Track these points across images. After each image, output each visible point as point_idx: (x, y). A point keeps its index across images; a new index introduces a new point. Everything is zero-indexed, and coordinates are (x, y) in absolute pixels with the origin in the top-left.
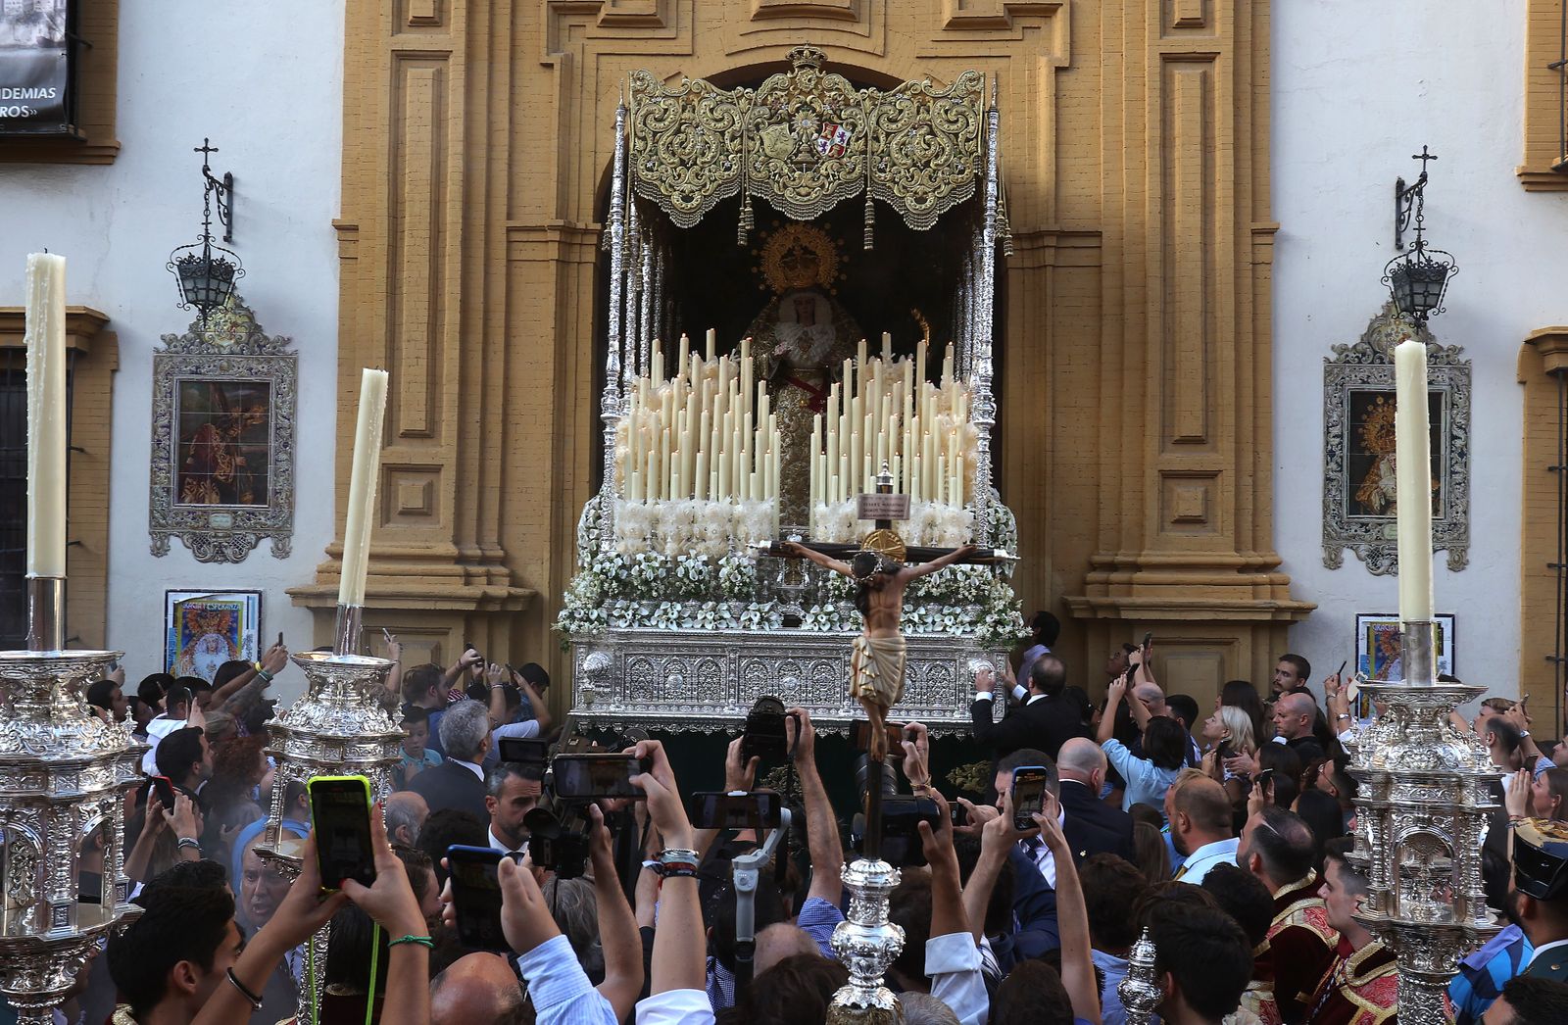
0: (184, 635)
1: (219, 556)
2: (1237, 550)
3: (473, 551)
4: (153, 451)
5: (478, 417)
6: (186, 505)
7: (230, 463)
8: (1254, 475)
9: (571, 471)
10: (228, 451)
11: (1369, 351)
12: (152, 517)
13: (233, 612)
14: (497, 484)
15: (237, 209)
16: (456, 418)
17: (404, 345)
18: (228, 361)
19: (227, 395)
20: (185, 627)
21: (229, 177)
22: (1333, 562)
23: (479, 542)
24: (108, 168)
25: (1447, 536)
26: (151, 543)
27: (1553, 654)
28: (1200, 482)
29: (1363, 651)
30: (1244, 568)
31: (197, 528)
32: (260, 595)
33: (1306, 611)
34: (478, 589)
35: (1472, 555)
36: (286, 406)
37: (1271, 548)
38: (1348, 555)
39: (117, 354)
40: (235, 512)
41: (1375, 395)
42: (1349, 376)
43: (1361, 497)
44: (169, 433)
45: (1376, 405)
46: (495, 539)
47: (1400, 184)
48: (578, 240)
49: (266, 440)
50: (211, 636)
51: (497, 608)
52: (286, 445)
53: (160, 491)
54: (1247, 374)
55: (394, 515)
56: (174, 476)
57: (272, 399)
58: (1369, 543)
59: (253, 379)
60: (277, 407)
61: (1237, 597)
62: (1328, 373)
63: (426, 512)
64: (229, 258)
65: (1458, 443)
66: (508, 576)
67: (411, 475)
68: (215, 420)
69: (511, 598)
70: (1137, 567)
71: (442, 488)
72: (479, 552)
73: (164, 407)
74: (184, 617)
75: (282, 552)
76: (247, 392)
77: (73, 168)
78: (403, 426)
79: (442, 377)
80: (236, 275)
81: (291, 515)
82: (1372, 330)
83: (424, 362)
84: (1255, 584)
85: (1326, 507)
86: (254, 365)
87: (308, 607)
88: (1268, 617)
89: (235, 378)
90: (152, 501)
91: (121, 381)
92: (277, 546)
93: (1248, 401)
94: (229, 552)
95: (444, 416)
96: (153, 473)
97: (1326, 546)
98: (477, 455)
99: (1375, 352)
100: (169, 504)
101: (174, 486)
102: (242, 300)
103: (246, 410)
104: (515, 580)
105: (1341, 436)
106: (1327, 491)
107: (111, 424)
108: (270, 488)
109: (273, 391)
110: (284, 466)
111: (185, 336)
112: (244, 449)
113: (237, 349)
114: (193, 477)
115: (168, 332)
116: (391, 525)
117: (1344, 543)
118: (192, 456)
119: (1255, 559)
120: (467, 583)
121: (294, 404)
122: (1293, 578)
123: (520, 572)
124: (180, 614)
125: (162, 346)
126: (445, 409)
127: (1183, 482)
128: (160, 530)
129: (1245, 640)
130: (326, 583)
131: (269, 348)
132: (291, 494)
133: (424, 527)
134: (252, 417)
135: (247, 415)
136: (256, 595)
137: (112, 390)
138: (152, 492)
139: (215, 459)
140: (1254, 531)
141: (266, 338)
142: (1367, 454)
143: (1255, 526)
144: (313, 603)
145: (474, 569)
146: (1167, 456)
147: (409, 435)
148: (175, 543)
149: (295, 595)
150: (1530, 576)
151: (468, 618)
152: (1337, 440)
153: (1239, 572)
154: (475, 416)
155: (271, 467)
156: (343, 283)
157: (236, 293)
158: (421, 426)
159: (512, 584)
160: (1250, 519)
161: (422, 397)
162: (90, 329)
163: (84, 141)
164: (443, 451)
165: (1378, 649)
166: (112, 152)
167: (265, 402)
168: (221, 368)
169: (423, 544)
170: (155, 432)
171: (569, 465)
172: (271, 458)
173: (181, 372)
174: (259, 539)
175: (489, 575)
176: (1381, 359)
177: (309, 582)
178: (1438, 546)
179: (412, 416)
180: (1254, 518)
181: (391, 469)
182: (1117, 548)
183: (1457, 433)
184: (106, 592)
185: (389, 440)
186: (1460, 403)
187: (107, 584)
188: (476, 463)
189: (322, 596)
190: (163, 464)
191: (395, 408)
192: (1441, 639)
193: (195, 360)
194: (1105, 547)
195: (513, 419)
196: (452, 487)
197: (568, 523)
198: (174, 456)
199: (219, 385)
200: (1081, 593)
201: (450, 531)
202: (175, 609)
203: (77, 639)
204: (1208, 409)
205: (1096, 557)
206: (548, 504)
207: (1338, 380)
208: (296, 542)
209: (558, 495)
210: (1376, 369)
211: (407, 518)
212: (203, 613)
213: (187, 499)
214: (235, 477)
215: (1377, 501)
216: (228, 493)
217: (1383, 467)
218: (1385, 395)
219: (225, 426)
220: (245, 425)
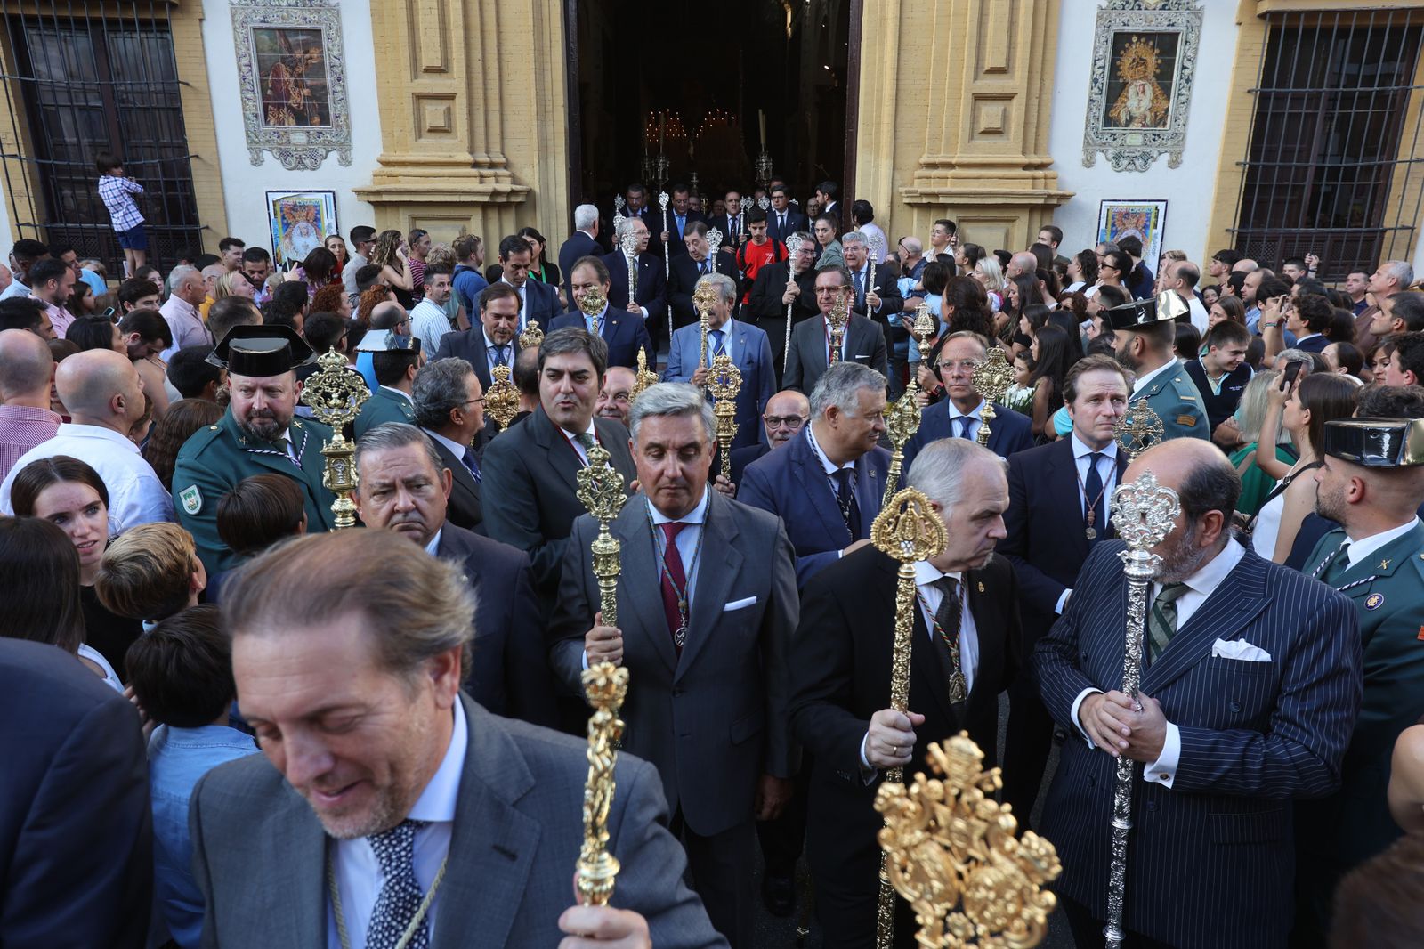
0: (283, 224)
1: (301, 164)
2: (1024, 153)
3: (483, 158)
4: (241, 84)
5: (479, 56)
6: (272, 127)
7: (299, 94)
8: (1040, 98)
9: (550, 97)
10: (297, 84)
11: (1131, 0)
12: (248, 136)
14: (497, 108)
16: (463, 56)
18: (287, 12)
19: (290, 40)
20: (283, 218)
22: (1089, 163)
23: (487, 152)
25: (1169, 143)
26: (250, 156)
27: (1231, 227)
28: (1001, 103)
29: (1103, 226)
30: (1027, 167)
31: (282, 144)
32: (334, 193)
33: (1067, 197)
34: (490, 186)
35: (1186, 157)
36: (336, 48)
37: (1048, 152)
38: (1100, 157)
39: (201, 6)
40: (308, 132)
41: (1131, 34)
42: (1115, 20)
43: (1113, 114)
44: (251, 71)
45: (1131, 43)
46: (498, 149)
49: (324, 76)
50: (302, 224)
51: (503, 199)
52: (339, 80)
53: (251, 116)
54: (1042, 19)
55: (424, 132)
56: (260, 104)
57: (325, 42)
58: (1115, 148)
59: (308, 26)
60: (329, 49)
61: (1021, 187)
62: (1100, 17)
63: (445, 130)
65: (1186, 72)
66: (510, 176)
67: (434, 102)
68: (283, 60)
69: (513, 192)
70: (951, 166)
71: (457, 111)
72: (487, 160)
73: (244, 50)
74: (282, 211)
75: (346, 162)
76: (305, 37)
78: (425, 63)
79: (449, 24)
81: (349, 133)
83: (435, 12)
84: (1035, 178)
85: (1088, 121)
86: (307, 15)
87: (369, 202)
88: (1041, 201)
89: (294, 26)
90: (246, 124)
91: (207, 28)
92: (341, 156)
93: (1040, 40)
94: (307, 162)
95: (454, 55)
96: (243, 102)
97: (1085, 151)
98: (481, 86)
100: (259, 126)
101: (261, 112)
103: (306, 52)
104: (515, 180)
105: (1104, 67)
106: (1090, 109)
107: (206, 63)
108: (331, 112)
109: (324, 36)
110: (339, 95)
112: (309, 82)
113: (293, 2)
114: (274, 105)
116: (422, 140)
117: (1098, 148)
118: (271, 89)
119: (1036, 160)
120: (481, 182)
121: (341, 47)
122: (1060, 174)
123: (517, 174)
124: (278, 209)
126: (454, 50)
127: (989, 102)
128: (255, 146)
129: (1024, 218)
130: (380, 184)
131: (317, 1)
132: (347, 117)
133: (445, 140)
134: (311, 58)
135: (307, 56)
136: (331, 194)
137: (202, 36)
138: (245, 117)
139: (288, 91)
140: (1036, 140)
142: (1121, 81)
143: (1037, 135)
144: (373, 199)
145: (485, 172)
146: (979, 83)
147: (428, 70)
149: (359, 193)
150: (1223, 171)
151: (485, 207)
152: (1101, 70)
153: (1024, 169)
154: (477, 54)
155: (330, 97)
158: (438, 63)
159: (514, 183)
160: (1034, 130)
161: (437, 40)
164: (455, 82)
165: (1114, 225)
167: (320, 45)
168: (283, 18)
169: (448, 154)
170: (240, 70)
171: (548, 93)
172: (330, 90)
173: (252, 20)
174: (328, 152)
175: (496, 176)
176: (1139, 6)
177: (367, 183)
178: (1162, 150)
179: (430, 57)
180: (1036, 129)
181: (419, 97)
182: (939, 152)
183: (1187, 64)
184: (223, 193)
185: (415, 76)
186: (1192, 40)
187: (222, 187)
188: (481, 92)
189: (378, 193)
190: (250, 95)
191: (418, 50)
192: (1157, 217)
193: (262, 11)
194: (932, 151)
195: (506, 57)
196: (465, 111)
197: (550, 136)
198: (257, 89)
199: (283, 32)
200: (912, 184)
201: (466, 144)
202: (274, 206)
203: (207, 228)
204: (1011, 46)
205: (924, 160)
206: (535, 123)
207: (1106, 23)
208: (355, 154)
209: (542, 115)
210: (1134, 15)
211: (433, 135)
212: (294, 208)
213: (272, 123)
214: (304, 105)
215: (1123, 117)
216: (301, 118)
217: (1131, 90)
218: (1140, 35)
219: (292, 65)
220: (307, 64)
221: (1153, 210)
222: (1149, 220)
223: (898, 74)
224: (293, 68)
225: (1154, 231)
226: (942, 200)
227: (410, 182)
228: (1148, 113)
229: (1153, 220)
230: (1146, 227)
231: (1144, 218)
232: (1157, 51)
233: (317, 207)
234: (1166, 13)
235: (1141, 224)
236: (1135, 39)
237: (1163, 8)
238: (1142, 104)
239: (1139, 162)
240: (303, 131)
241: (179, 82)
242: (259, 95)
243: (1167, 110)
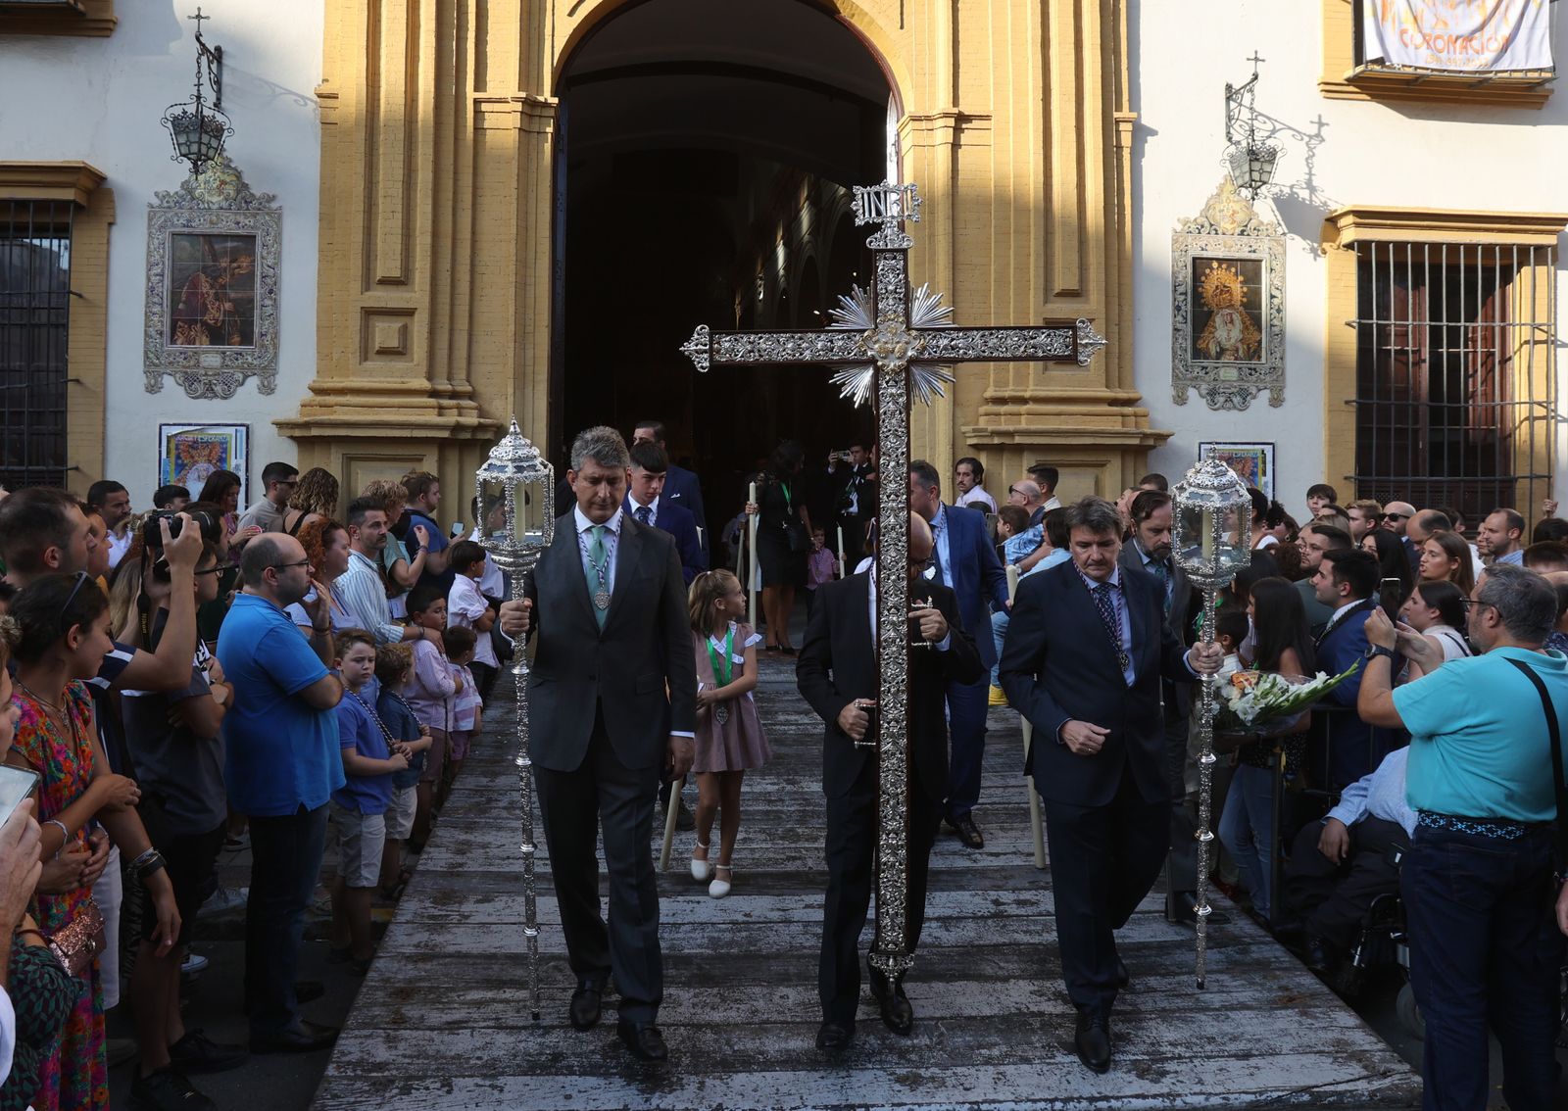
0: (177, 464)
1: (209, 392)
2: (1108, 387)
3: (443, 386)
4: (147, 297)
5: (448, 266)
6: (178, 347)
7: (219, 309)
8: (1120, 323)
10: (217, 297)
11: (1207, 224)
12: (147, 357)
13: (222, 443)
14: (466, 327)
15: (226, 79)
16: (428, 266)
17: (381, 201)
18: (218, 216)
19: (216, 247)
20: (178, 457)
21: (218, 49)
22: (1180, 400)
23: (450, 379)
24: (105, 40)
25: (1268, 378)
26: (145, 381)
27: (1351, 474)
30: (1113, 402)
31: (189, 367)
32: (247, 427)
33: (1162, 438)
34: (451, 418)
35: (1288, 393)
36: (271, 256)
37: (1133, 386)
38: (1192, 393)
39: (113, 208)
40: (224, 353)
42: (1191, 244)
43: (1201, 345)
44: (162, 281)
45: (1212, 269)
46: (463, 376)
47: (1229, 87)
48: (538, 111)
50: (202, 465)
51: (468, 436)
52: (271, 292)
53: (153, 333)
54: (1113, 239)
55: (372, 354)
56: (167, 319)
57: (258, 249)
58: (1208, 383)
59: (240, 232)
60: (263, 258)
61: (1108, 424)
62: (1175, 241)
63: (399, 352)
64: (219, 118)
65: (1276, 301)
67: (386, 318)
69: (481, 427)
70: (1023, 401)
71: (416, 329)
72: (449, 388)
73: (157, 257)
74: (177, 448)
75: (267, 389)
76: (235, 244)
77: (73, 40)
78: (380, 274)
79: (415, 230)
80: (226, 133)
81: (276, 355)
82: (1208, 207)
83: (399, 216)
84: (1123, 416)
85: (1174, 353)
86: (241, 219)
87: (291, 437)
88: (1136, 441)
89: (224, 231)
90: (146, 343)
91: (117, 233)
92: (262, 383)
93: (1114, 262)
94: (218, 389)
95: (417, 265)
96: (147, 317)
97: (1175, 386)
98: (448, 301)
99: (1212, 225)
100: (162, 345)
101: (167, 329)
102: (231, 161)
103: (233, 261)
104: (482, 413)
105: (1185, 294)
106: (1175, 339)
107: (107, 272)
108: (256, 330)
109: (259, 242)
110: (269, 311)
111: (177, 193)
112: (233, 295)
113: (225, 204)
114: (183, 321)
115: (161, 188)
116: (368, 363)
117: (1189, 383)
118: (184, 302)
119: (1122, 395)
120: (440, 415)
121: (278, 255)
122: (1151, 412)
123: (486, 406)
124: (173, 446)
125: (156, 202)
126: (418, 259)
128: (154, 370)
129: (1115, 462)
130: (309, 415)
131: (255, 204)
132: (276, 335)
133: (399, 364)
134: (239, 267)
135: (235, 265)
136: (244, 429)
137: (108, 242)
138: (146, 334)
139: (205, 305)
140: (1120, 371)
141: (252, 195)
142: (1206, 309)
143: (1120, 367)
144: (297, 433)
145: (445, 402)
146: (1050, 306)
147: (385, 282)
148: (168, 381)
149: (280, 426)
150: (1332, 410)
151: (442, 445)
152: (1183, 297)
153: (1110, 405)
154: (446, 264)
155: (257, 312)
156: (324, 147)
157: (225, 154)
158: (397, 273)
159: (480, 417)
160: (1116, 360)
161: (398, 247)
162: (89, 184)
163: (82, 14)
164: (417, 295)
166: (111, 26)
167: (251, 253)
168: (211, 222)
169: (399, 380)
170: (149, 279)
171: (530, 312)
172: (257, 304)
173: (173, 225)
174: (246, 377)
175: (459, 408)
177: (293, 414)
178: (1261, 386)
179: (388, 265)
180: (1119, 361)
181: (369, 313)
182: (1007, 384)
183: (1275, 293)
184: (104, 426)
185: (367, 286)
186: (1277, 268)
187: (104, 419)
188: (447, 307)
189: (307, 425)
190: (157, 309)
191: (372, 258)
192: (1264, 463)
193: (186, 215)
194: (997, 384)
195: (480, 269)
196: (426, 329)
197: (529, 362)
198: (167, 302)
199: (208, 237)
200: (977, 423)
201: (424, 368)
202: (168, 442)
203: (77, 469)
204: (1083, 267)
205: (990, 393)
206: (512, 345)
207: (1183, 247)
208: (281, 381)
209: (522, 337)
210: (1212, 239)
211: (383, 357)
212: (194, 445)
213: (179, 342)
214: (223, 321)
215: (1213, 349)
216: (217, 336)
217: (1218, 320)
218: (1219, 260)
219: (214, 275)
220: (233, 275)
221: (1260, 455)
222: (1256, 466)
223: (953, 295)
224: (215, 279)
225: (1264, 479)
226: (1018, 440)
227: (347, 411)
228: (1239, 345)
229: (1260, 466)
230: (1254, 474)
231: (1250, 464)
232: (1241, 278)
233: (223, 446)
234: (1245, 239)
235: (1248, 471)
236: (1215, 265)
237: (1242, 233)
238: (1232, 334)
239: (1237, 400)
240: (217, 352)
241: (70, 292)
242: (167, 310)
243: (1260, 342)
